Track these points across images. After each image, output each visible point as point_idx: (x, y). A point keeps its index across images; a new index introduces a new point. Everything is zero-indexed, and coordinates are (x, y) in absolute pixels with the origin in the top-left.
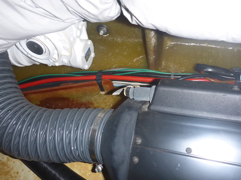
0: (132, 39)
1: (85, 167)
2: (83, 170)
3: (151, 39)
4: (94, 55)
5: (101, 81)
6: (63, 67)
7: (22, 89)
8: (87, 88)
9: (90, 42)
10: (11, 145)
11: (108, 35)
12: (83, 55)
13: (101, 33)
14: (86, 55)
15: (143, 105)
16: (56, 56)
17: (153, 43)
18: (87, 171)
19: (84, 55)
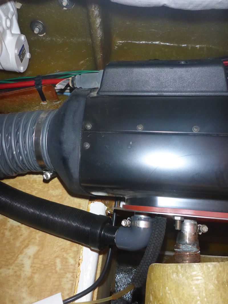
0: (75, 38)
1: (30, 186)
2: (28, 189)
3: (96, 31)
4: (29, 56)
5: (42, 87)
8: (25, 97)
9: (23, 37)
11: (45, 34)
12: (16, 52)
13: (36, 31)
14: (20, 52)
15: (91, 92)
17: (99, 36)
18: (33, 190)
19: (18, 52)
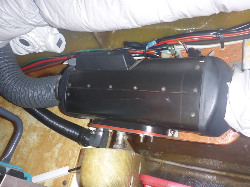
4: (65, 43)
6: (45, 53)
7: (23, 71)
10: (11, 96)
16: (37, 46)
